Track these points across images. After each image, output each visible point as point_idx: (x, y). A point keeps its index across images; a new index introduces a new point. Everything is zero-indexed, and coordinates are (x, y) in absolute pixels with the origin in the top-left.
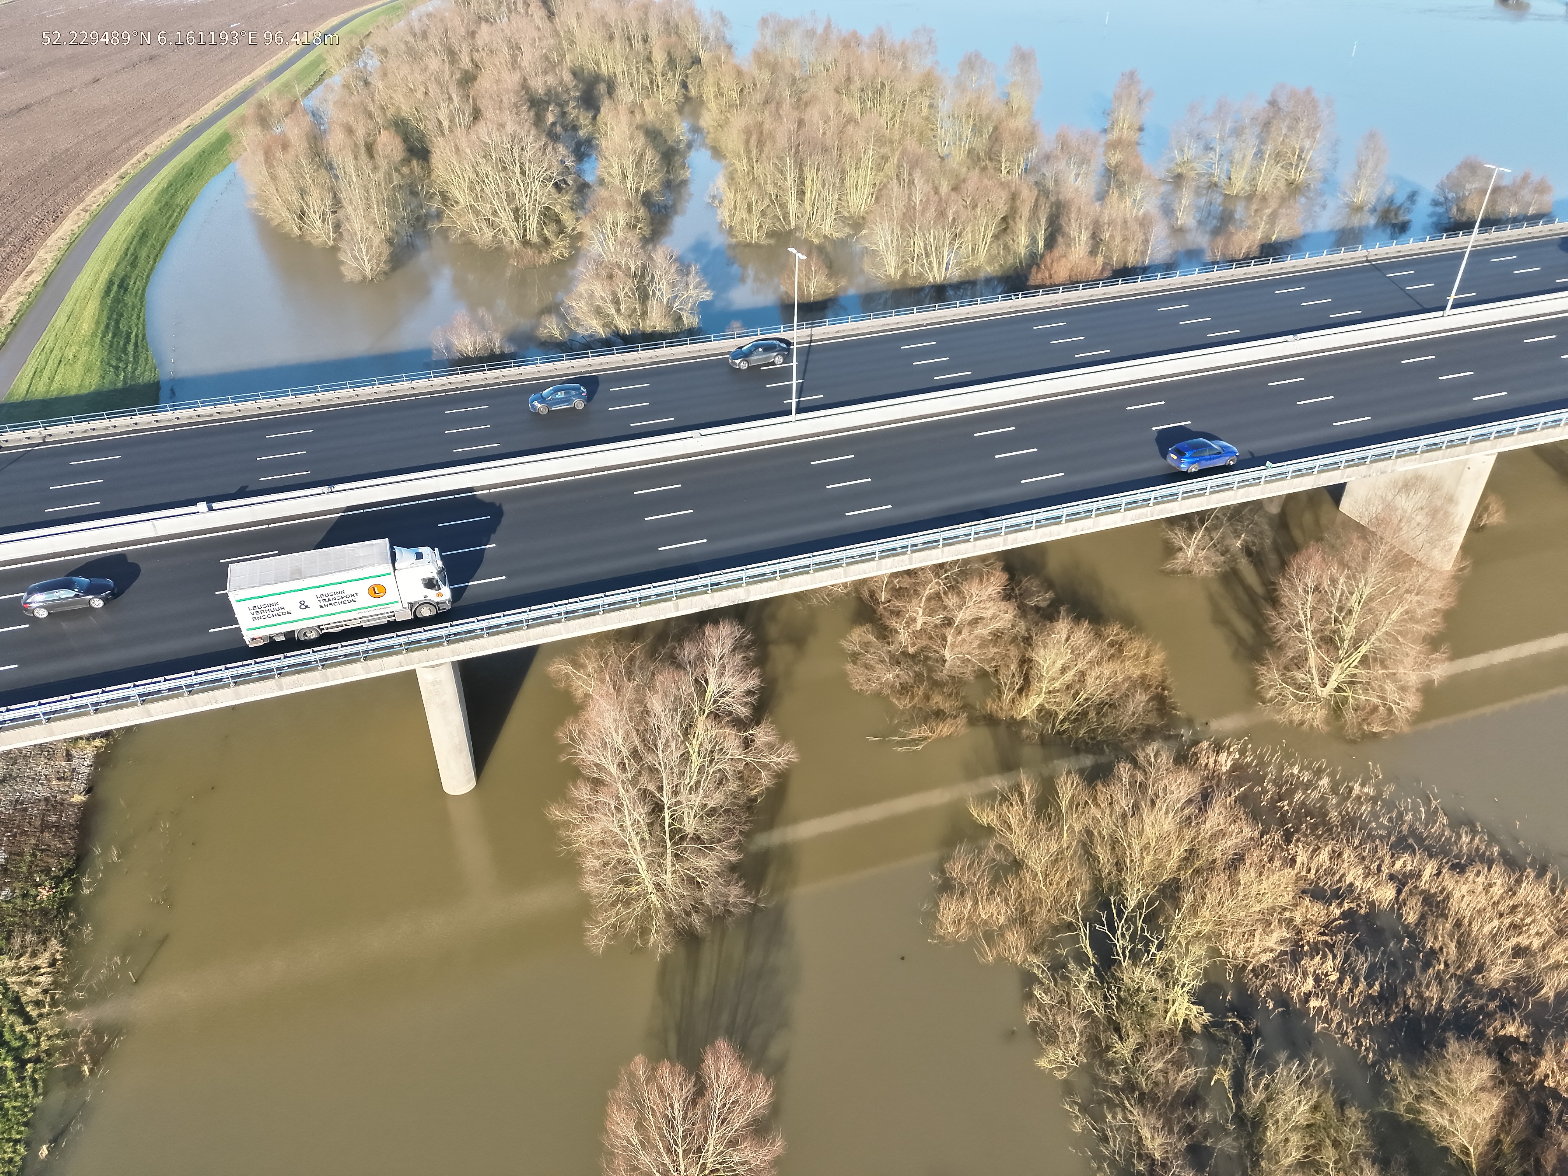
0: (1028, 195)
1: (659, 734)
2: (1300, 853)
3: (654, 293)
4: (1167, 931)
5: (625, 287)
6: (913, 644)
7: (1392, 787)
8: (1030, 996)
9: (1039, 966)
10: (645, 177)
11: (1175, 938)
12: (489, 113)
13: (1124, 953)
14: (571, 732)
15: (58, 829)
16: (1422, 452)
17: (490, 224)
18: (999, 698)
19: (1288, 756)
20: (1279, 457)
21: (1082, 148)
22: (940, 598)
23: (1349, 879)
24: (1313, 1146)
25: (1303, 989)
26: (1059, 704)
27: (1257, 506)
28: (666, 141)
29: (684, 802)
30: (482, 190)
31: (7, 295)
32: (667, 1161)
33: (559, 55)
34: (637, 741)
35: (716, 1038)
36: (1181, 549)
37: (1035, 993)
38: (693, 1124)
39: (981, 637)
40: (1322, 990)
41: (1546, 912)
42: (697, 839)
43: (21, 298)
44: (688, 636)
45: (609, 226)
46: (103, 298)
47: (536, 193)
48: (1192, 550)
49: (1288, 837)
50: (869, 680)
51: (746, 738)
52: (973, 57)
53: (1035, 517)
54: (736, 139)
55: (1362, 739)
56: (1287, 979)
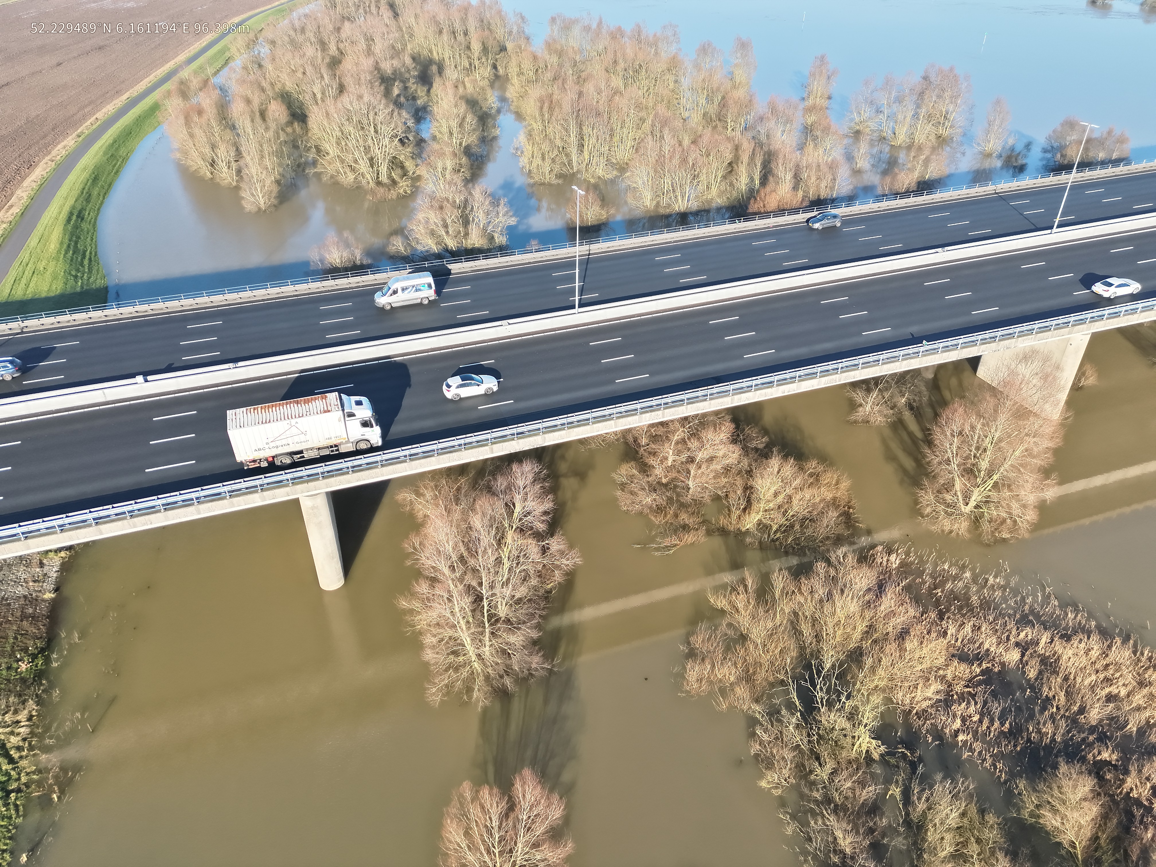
0: (747, 146)
1: (479, 543)
2: (950, 627)
3: (473, 220)
4: (854, 686)
5: (452, 215)
6: (666, 477)
7: (1017, 578)
8: (753, 734)
9: (759, 712)
10: (466, 135)
11: (859, 690)
12: (351, 87)
13: (822, 702)
14: (413, 543)
15: (34, 617)
16: (1037, 333)
17: (353, 170)
18: (729, 515)
19: (940, 556)
20: (933, 337)
21: (786, 111)
22: (685, 443)
23: (986, 646)
24: (962, 843)
25: (953, 727)
26: (773, 520)
27: (916, 373)
28: (481, 108)
29: (498, 594)
30: (346, 144)
32: (487, 859)
33: (402, 45)
34: (463, 549)
35: (523, 768)
36: (861, 405)
37: (757, 732)
38: (506, 832)
39: (716, 471)
40: (967, 728)
41: (1130, 669)
42: (508, 621)
43: (4, 226)
44: (500, 471)
45: (440, 170)
46: (65, 225)
47: (386, 146)
48: (869, 406)
49: (941, 616)
50: (634, 503)
51: (543, 546)
52: (706, 46)
53: (754, 383)
54: (533, 106)
55: (995, 543)
56: (941, 720)
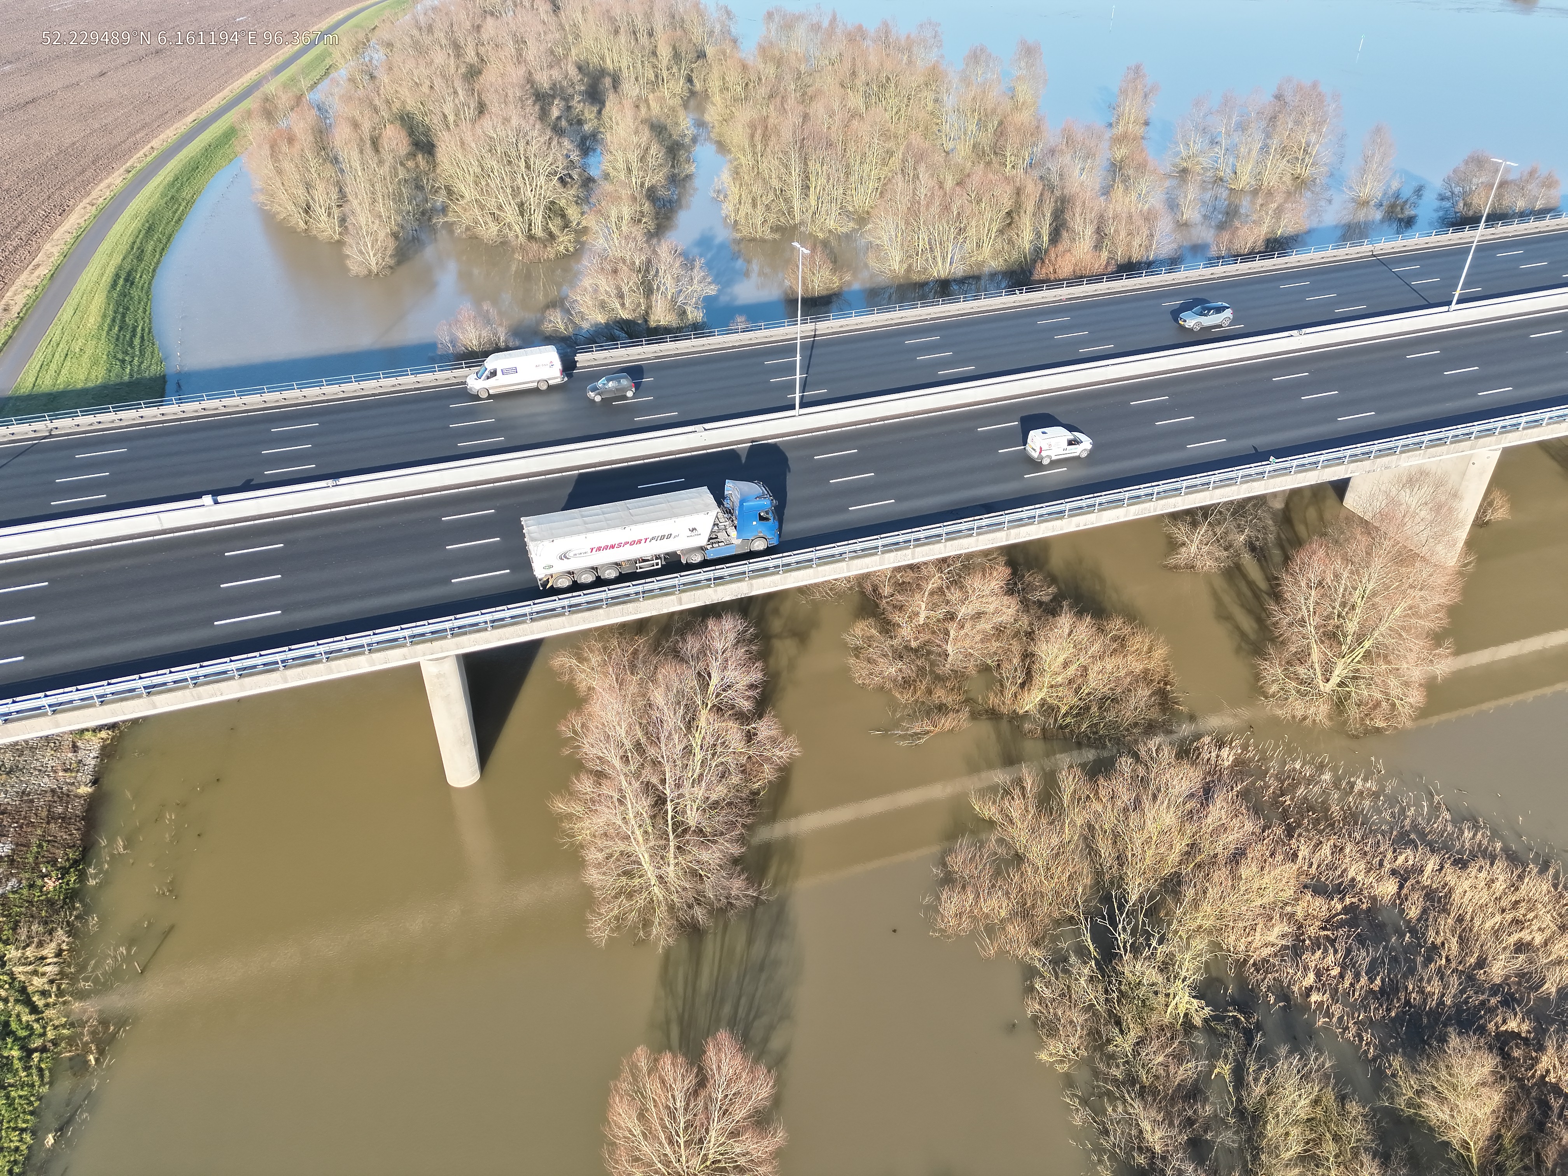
0: (1032, 190)
1: (662, 727)
2: (1302, 848)
3: (658, 289)
4: (1169, 925)
5: (629, 281)
6: (916, 639)
7: (1395, 782)
8: (1031, 989)
9: (1040, 960)
10: (650, 172)
11: (1176, 932)
12: (494, 106)
13: (1125, 947)
14: (573, 726)
15: (65, 820)
16: (1427, 447)
17: (496, 218)
18: (1001, 692)
19: (1290, 751)
20: (1283, 452)
21: (1087, 142)
22: (943, 593)
23: (1351, 873)
24: (1314, 1140)
25: (1304, 984)
26: (1061, 699)
27: (1260, 501)
28: (670, 136)
29: (687, 795)
30: (488, 184)
31: (13, 288)
32: (668, 1151)
33: (564, 49)
34: (640, 734)
35: (717, 1029)
36: (1184, 544)
37: (1036, 986)
38: (695, 1115)
39: (984, 632)
40: (1324, 985)
41: (1548, 908)
42: (700, 831)
43: (28, 292)
44: (691, 630)
45: (613, 220)
46: (109, 291)
47: (541, 187)
48: (1195, 545)
49: (1290, 832)
50: (871, 674)
51: (749, 731)
52: (978, 52)
53: (1038, 512)
54: (741, 133)
55: (1365, 734)
56: (1288, 973)
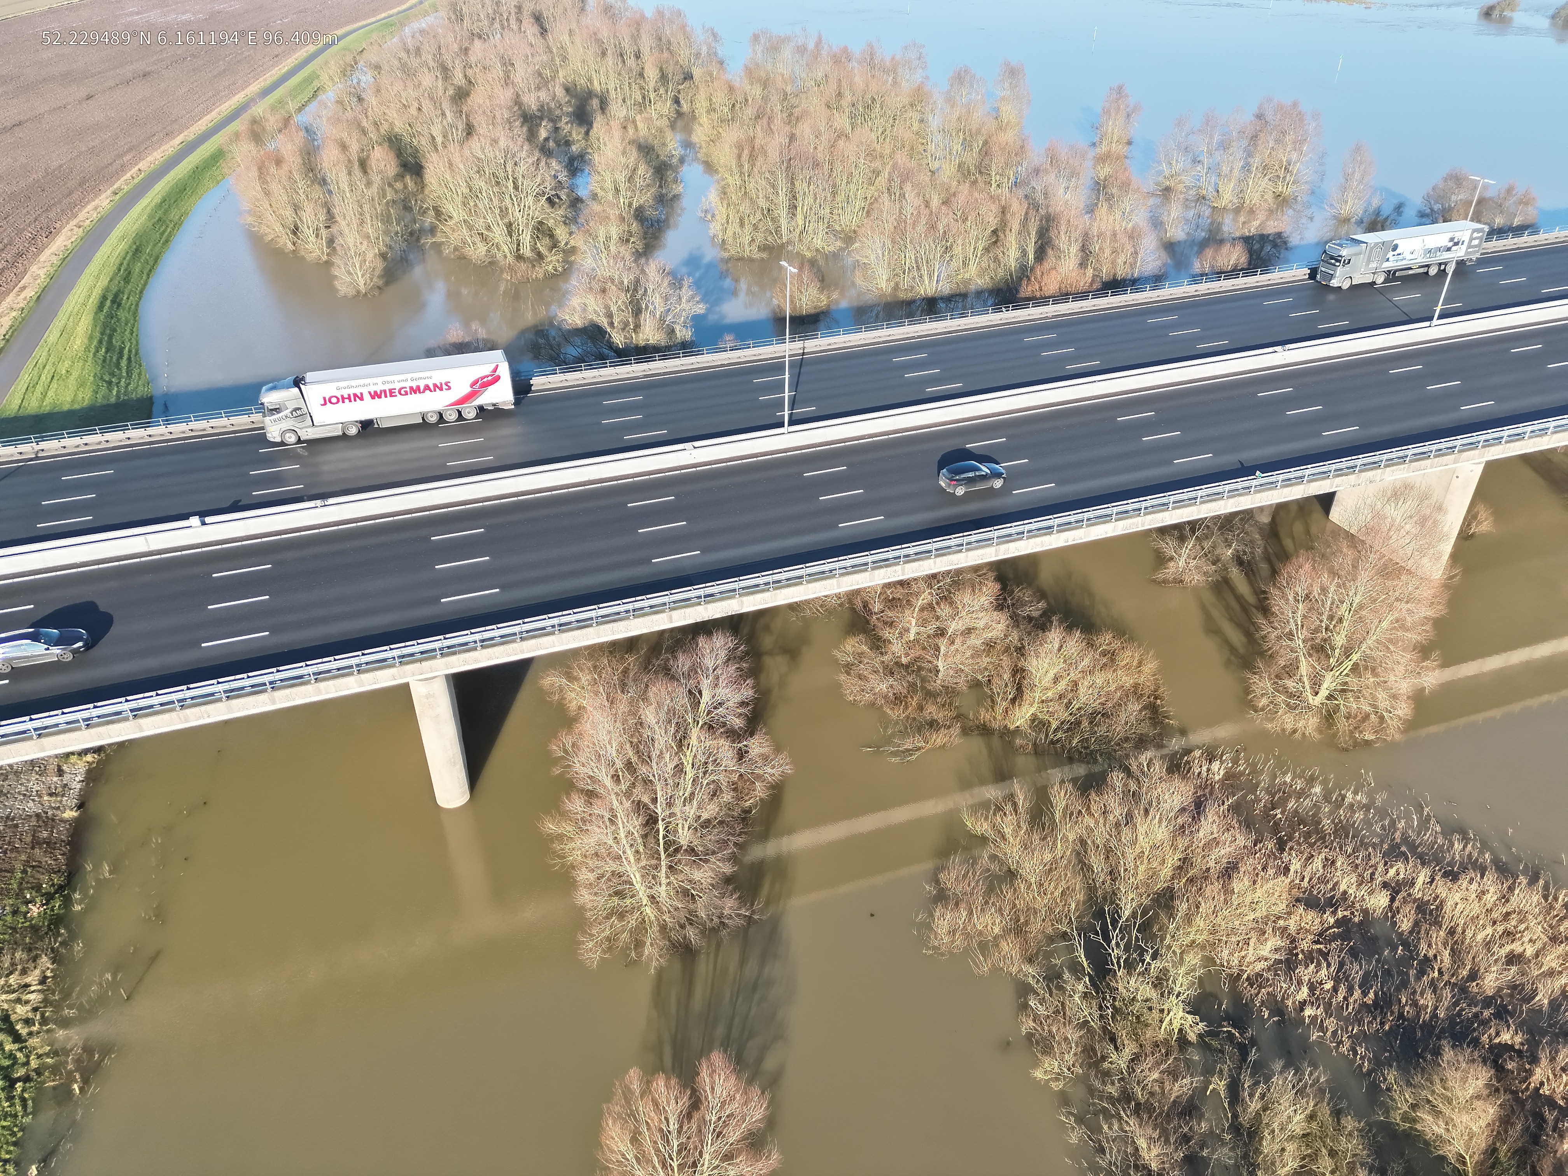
0: (1018, 208)
1: (653, 745)
2: (1294, 861)
3: (647, 307)
4: (1162, 941)
5: (618, 301)
6: (907, 655)
7: (1385, 795)
8: (1025, 1006)
9: (1034, 976)
10: (638, 192)
11: (1169, 947)
12: (482, 127)
13: (1118, 963)
14: (564, 745)
15: (49, 843)
16: (1411, 461)
17: (484, 239)
18: (992, 707)
19: (1281, 766)
20: (1269, 467)
21: (1071, 161)
22: (933, 609)
23: (1343, 887)
24: (1309, 1155)
25: (1298, 998)
26: (1052, 714)
27: (1247, 515)
28: (658, 156)
29: (678, 814)
30: (476, 205)
33: (552, 71)
34: (631, 753)
35: (711, 1050)
36: (1172, 559)
37: (1030, 1003)
38: (688, 1138)
39: (974, 647)
40: (1317, 999)
41: (1539, 919)
42: (691, 851)
43: (14, 314)
44: (682, 647)
45: (602, 240)
46: (96, 313)
47: (529, 208)
48: (1183, 559)
49: (1281, 846)
50: (863, 690)
51: (740, 749)
52: (963, 72)
53: (1027, 528)
54: (728, 153)
55: (1355, 747)
56: (1281, 987)
